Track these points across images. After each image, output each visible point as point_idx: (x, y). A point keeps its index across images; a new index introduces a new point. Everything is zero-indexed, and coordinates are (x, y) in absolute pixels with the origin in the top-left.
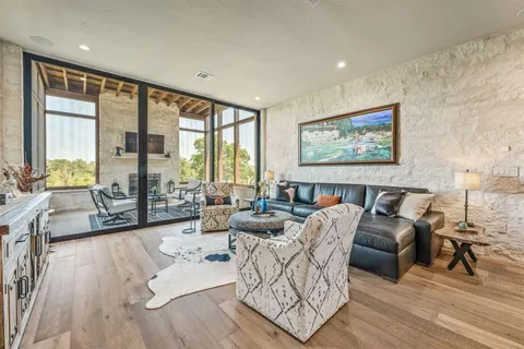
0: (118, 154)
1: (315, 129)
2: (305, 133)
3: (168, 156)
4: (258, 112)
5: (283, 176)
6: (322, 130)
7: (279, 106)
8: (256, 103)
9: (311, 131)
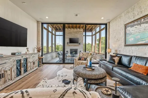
0: (68, 44)
1: (135, 25)
2: (128, 29)
3: (80, 44)
4: (106, 24)
5: (116, 51)
6: (140, 24)
7: (115, 19)
8: (103, 20)
9: (132, 26)
